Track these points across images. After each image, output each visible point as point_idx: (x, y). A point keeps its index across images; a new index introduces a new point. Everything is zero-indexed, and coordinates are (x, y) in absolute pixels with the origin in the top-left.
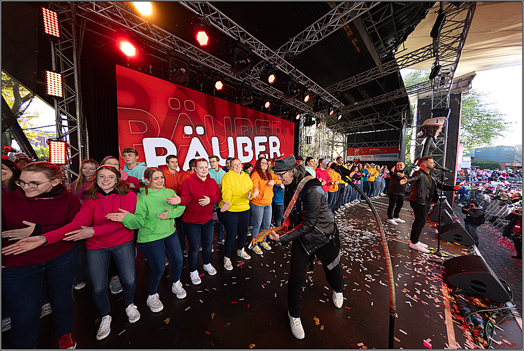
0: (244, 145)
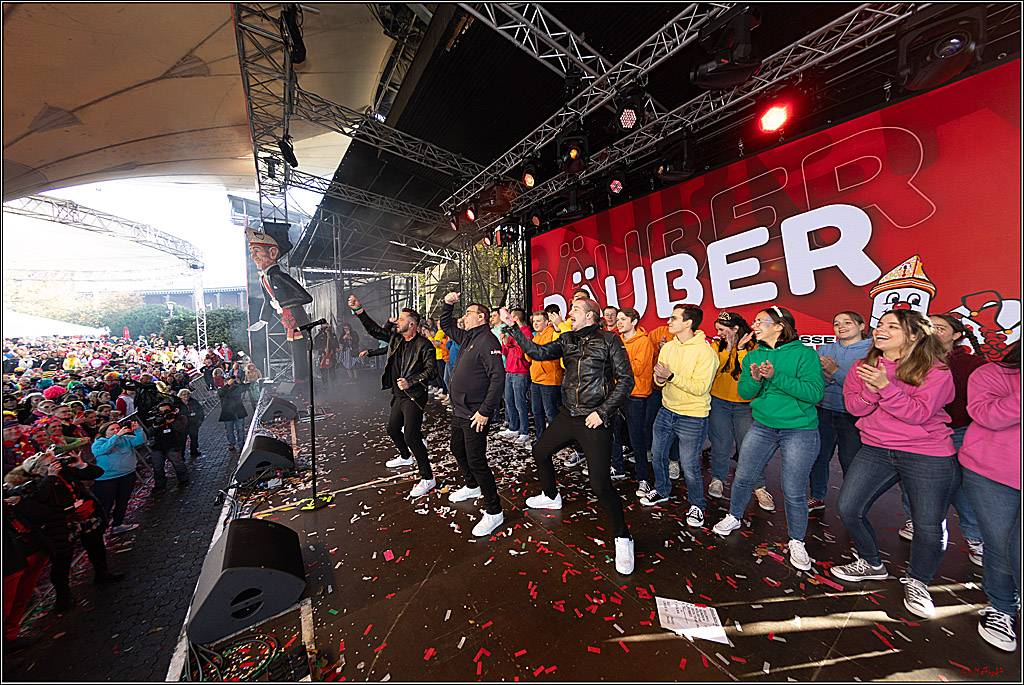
0: (671, 277)
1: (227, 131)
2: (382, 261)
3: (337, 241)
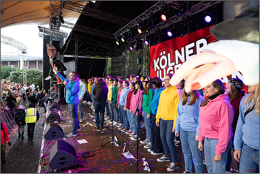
1: (43, 10)
2: (94, 53)
3: (76, 46)
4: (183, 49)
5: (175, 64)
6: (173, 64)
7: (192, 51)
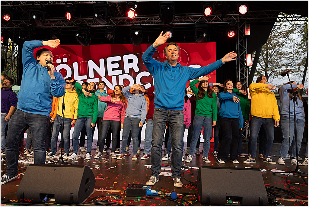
4: (102, 61)
5: (88, 78)
6: (85, 77)
7: (117, 65)
